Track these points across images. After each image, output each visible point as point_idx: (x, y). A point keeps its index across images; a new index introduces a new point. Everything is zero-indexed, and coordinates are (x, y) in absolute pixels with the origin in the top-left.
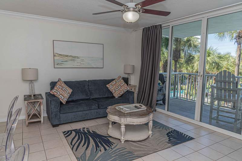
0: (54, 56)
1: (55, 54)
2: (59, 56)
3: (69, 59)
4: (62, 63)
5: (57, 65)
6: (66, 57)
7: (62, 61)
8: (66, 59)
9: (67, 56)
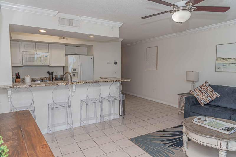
0: (216, 60)
1: (217, 58)
2: (221, 60)
3: (231, 62)
4: (223, 66)
5: (219, 68)
6: (229, 61)
7: (224, 64)
8: (228, 62)
9: (229, 59)
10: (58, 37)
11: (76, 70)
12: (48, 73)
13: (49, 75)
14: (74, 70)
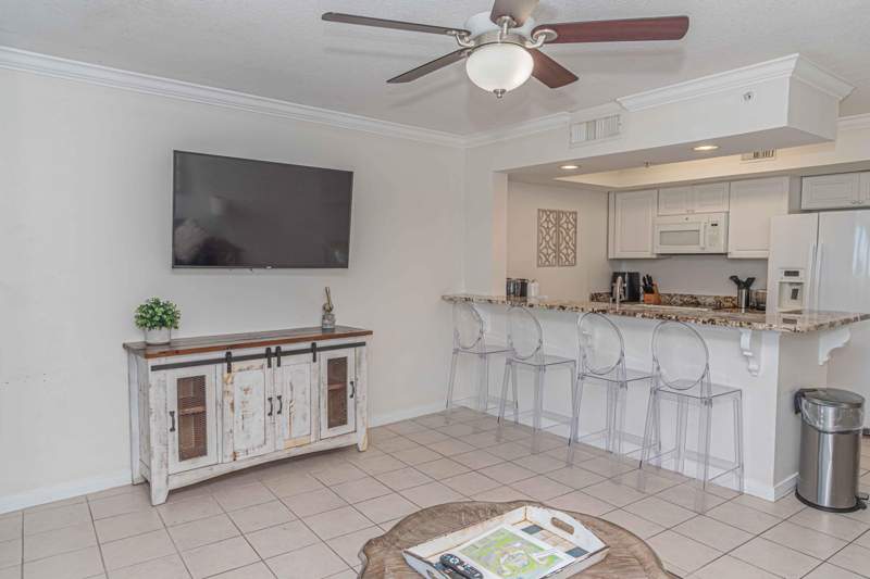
10: (739, 156)
11: (796, 273)
12: (735, 279)
13: (736, 286)
14: (788, 273)
